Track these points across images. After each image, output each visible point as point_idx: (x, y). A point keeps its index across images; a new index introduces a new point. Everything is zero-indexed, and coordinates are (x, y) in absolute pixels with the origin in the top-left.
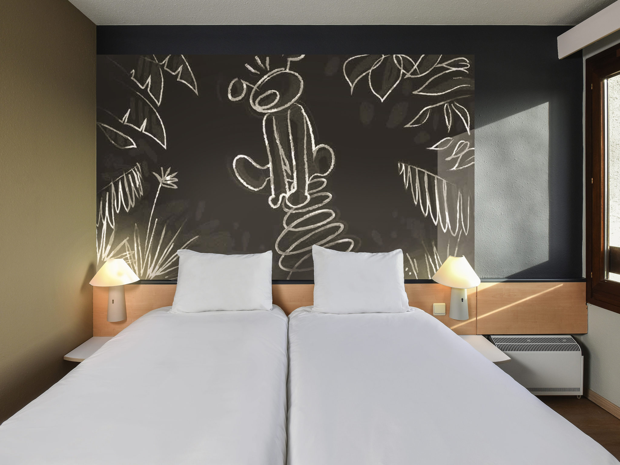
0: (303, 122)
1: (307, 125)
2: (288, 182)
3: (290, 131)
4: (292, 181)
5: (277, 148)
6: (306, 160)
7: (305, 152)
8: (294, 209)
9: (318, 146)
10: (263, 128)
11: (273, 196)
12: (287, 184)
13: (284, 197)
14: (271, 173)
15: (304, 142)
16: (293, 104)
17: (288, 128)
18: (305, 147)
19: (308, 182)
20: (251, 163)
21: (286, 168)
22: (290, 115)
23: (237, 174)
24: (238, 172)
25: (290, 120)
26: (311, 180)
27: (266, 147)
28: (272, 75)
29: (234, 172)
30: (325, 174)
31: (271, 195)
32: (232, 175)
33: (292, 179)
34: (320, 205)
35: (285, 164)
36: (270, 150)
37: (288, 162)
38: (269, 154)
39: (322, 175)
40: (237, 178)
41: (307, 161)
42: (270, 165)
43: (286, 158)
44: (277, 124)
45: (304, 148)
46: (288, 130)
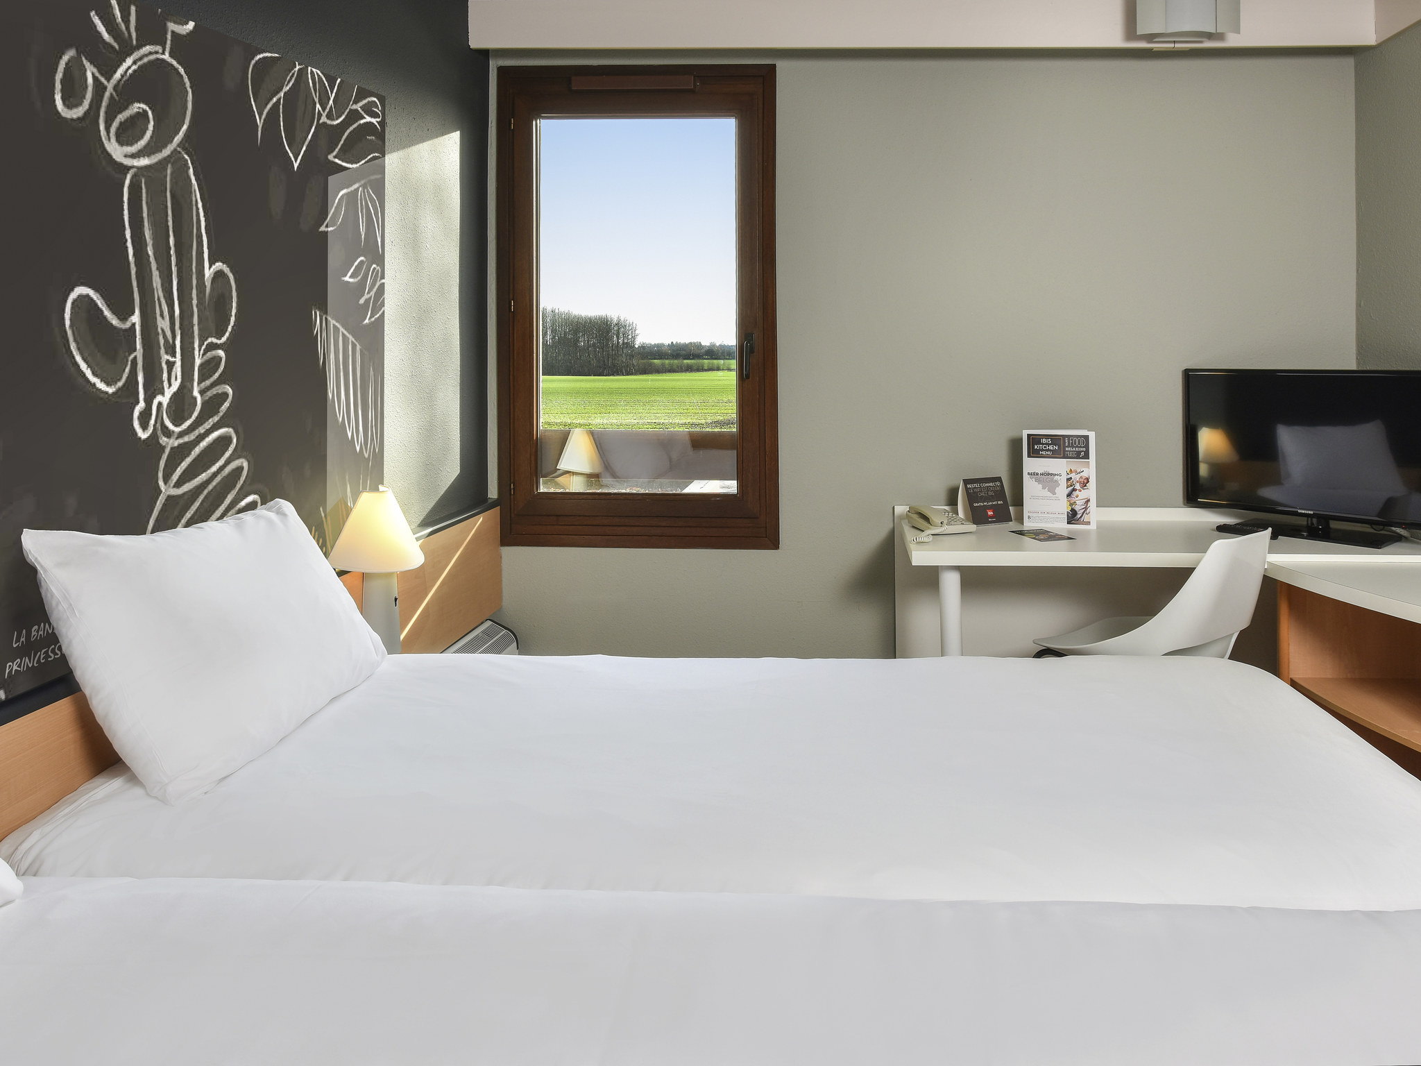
0: (191, 201)
1: (198, 209)
2: (168, 362)
3: (170, 224)
4: (173, 359)
5: (148, 269)
6: (195, 302)
7: (194, 282)
8: (176, 436)
9: (213, 267)
10: (123, 210)
11: (142, 405)
12: (165, 367)
13: (160, 404)
14: (137, 339)
15: (192, 255)
16: (175, 150)
17: (167, 216)
18: (194, 270)
19: (198, 362)
20: (102, 311)
21: (163, 324)
22: (171, 180)
23: (73, 346)
24: (75, 340)
25: (171, 192)
26: (203, 355)
27: (129, 263)
28: (141, 59)
29: (68, 341)
30: (224, 339)
31: (138, 402)
32: (64, 350)
33: (174, 355)
34: (216, 419)
35: (162, 315)
36: (136, 272)
37: (166, 309)
38: (135, 284)
39: (219, 342)
40: (74, 357)
41: (197, 306)
42: (136, 318)
43: (164, 297)
44: (149, 201)
45: (192, 270)
46: (167, 221)
